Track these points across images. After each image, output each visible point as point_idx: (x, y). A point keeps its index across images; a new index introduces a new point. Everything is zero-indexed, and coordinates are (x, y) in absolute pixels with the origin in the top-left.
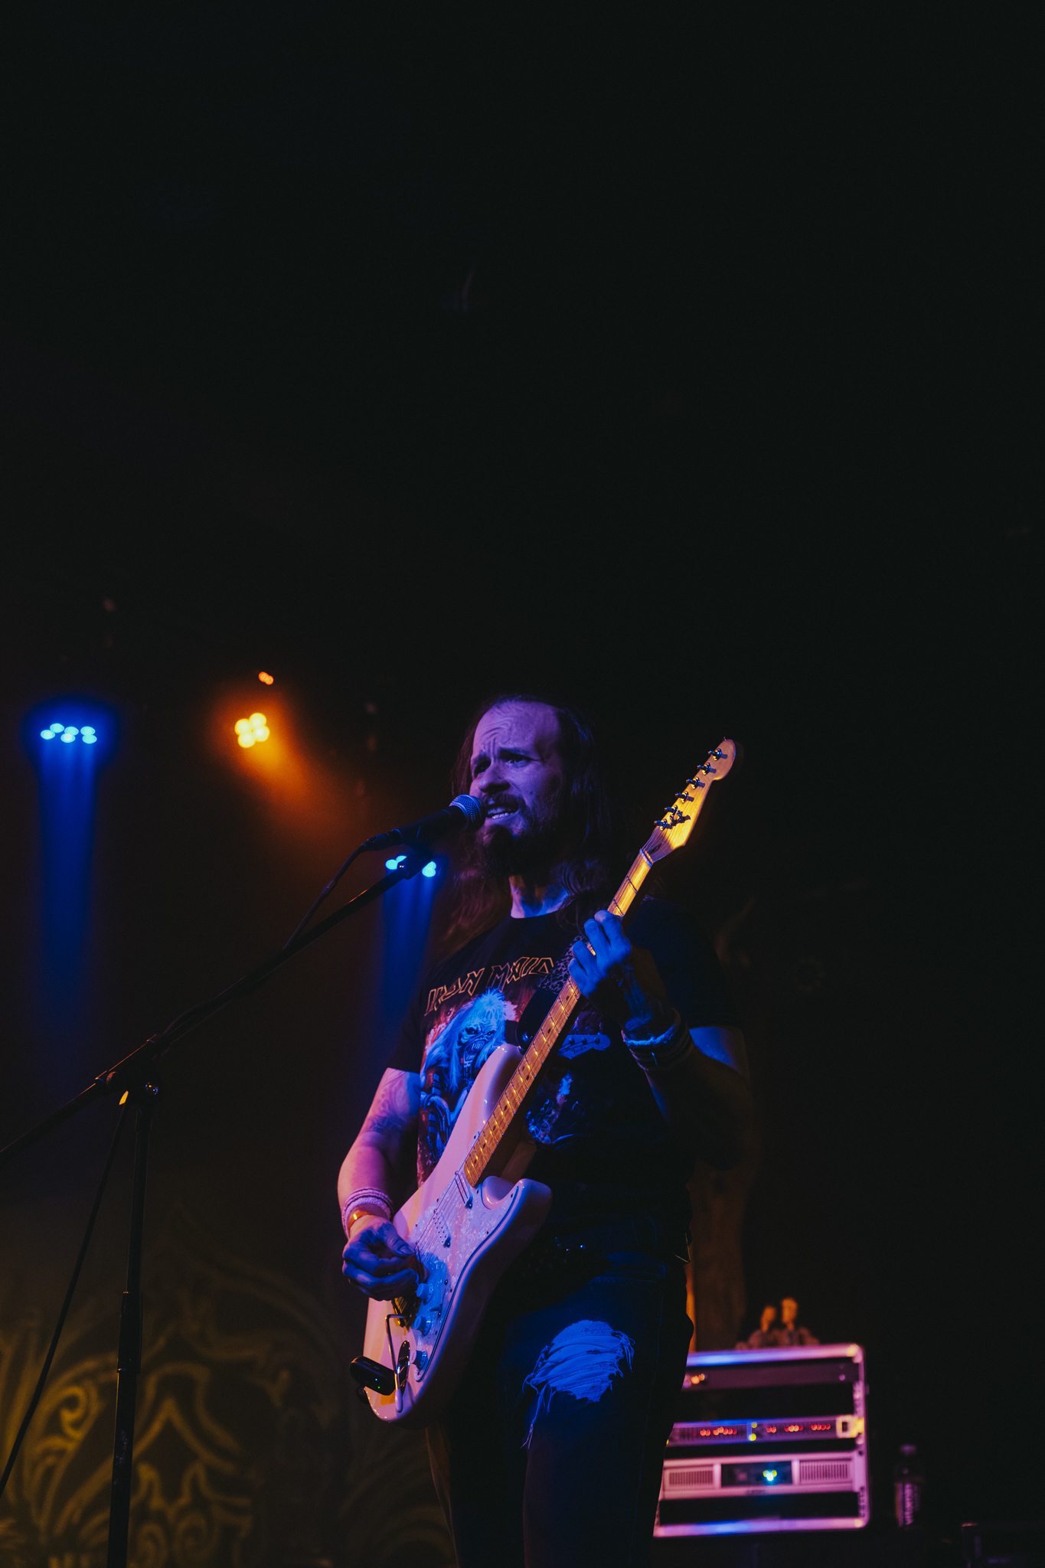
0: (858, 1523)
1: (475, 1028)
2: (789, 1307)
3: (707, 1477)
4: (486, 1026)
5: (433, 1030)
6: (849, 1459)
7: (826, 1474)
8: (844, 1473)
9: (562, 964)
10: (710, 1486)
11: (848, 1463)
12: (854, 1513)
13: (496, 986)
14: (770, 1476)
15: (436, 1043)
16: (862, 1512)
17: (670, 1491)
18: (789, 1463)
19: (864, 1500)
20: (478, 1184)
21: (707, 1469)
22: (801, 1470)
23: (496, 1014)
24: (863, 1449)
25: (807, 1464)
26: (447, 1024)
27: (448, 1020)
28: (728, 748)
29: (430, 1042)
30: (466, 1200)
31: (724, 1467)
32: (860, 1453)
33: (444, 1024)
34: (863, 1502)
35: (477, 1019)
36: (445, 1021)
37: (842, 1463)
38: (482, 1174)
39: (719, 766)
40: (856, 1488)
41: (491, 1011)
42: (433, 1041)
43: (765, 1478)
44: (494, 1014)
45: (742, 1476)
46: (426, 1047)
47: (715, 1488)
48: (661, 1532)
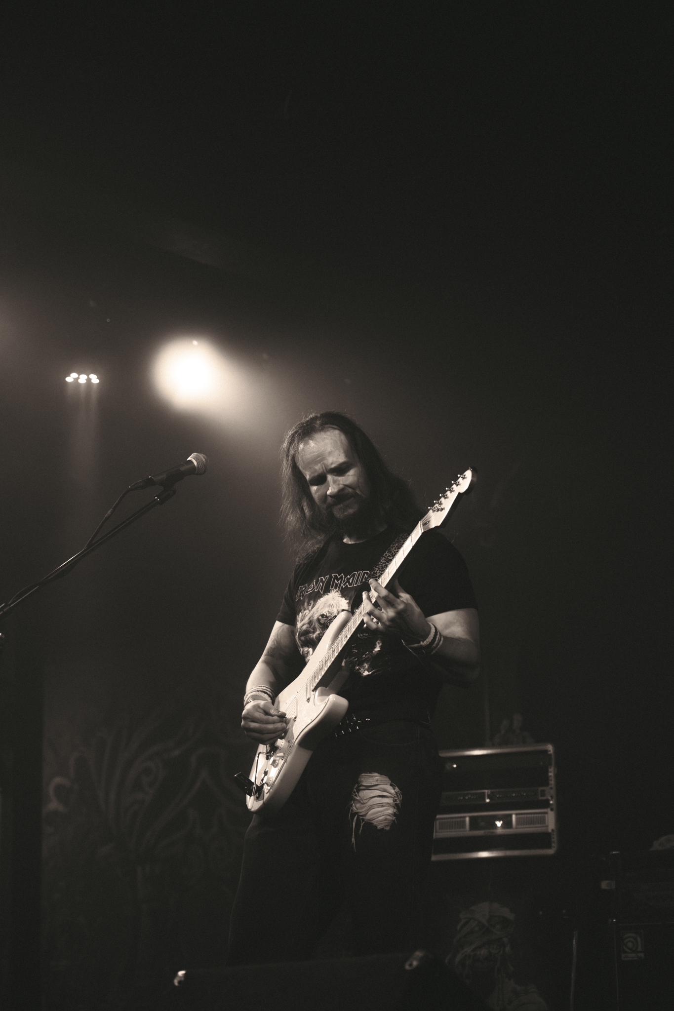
0: (551, 852)
1: (325, 614)
2: (517, 720)
3: (462, 824)
4: (331, 612)
5: (301, 613)
6: (546, 813)
7: (531, 822)
8: (542, 821)
9: (377, 569)
10: (462, 830)
11: (546, 815)
12: (549, 846)
13: (336, 588)
14: (499, 824)
15: (303, 622)
16: (553, 845)
17: (439, 833)
18: (511, 815)
19: (555, 838)
20: (315, 689)
21: (463, 819)
22: (517, 819)
23: (337, 606)
24: (554, 807)
25: (520, 816)
26: (310, 611)
27: (310, 608)
28: (469, 474)
29: (300, 621)
30: (307, 698)
31: (471, 818)
32: (552, 810)
33: (308, 611)
34: (554, 838)
35: (326, 608)
36: (308, 608)
37: (543, 815)
38: (317, 685)
39: (464, 483)
40: (550, 831)
41: (334, 604)
42: (302, 620)
43: (496, 824)
44: (335, 606)
45: (482, 824)
46: (298, 623)
47: (467, 831)
48: (434, 858)
